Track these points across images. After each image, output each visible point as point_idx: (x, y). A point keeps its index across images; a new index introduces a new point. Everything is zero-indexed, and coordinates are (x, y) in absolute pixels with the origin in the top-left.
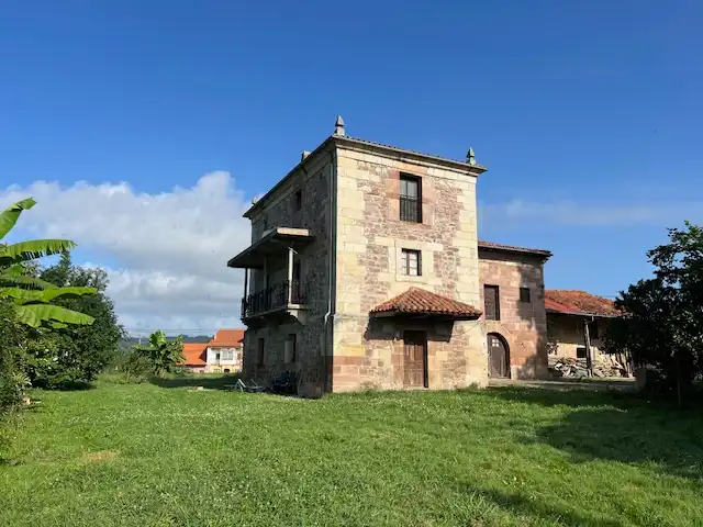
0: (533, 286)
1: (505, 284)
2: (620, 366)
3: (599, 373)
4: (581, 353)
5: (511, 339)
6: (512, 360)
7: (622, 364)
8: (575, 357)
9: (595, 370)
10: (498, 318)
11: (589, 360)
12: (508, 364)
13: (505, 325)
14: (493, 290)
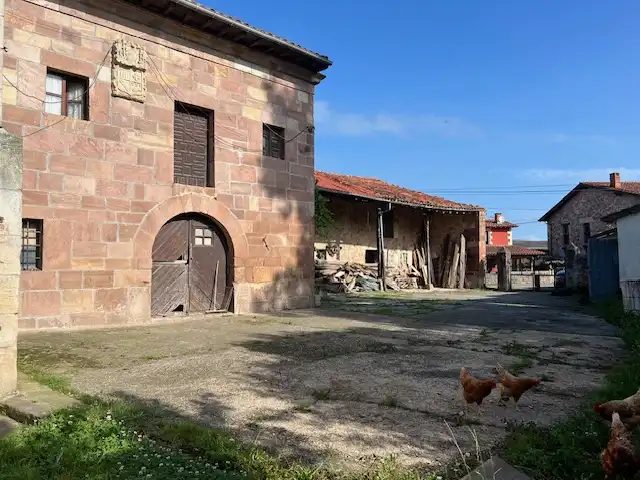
0: (291, 125)
1: (229, 110)
2: (417, 273)
3: (393, 284)
4: (371, 257)
5: (238, 231)
6: (239, 271)
7: (420, 270)
8: (362, 261)
9: (389, 281)
10: (210, 182)
11: (381, 266)
12: (230, 279)
13: (228, 199)
14: (202, 122)
